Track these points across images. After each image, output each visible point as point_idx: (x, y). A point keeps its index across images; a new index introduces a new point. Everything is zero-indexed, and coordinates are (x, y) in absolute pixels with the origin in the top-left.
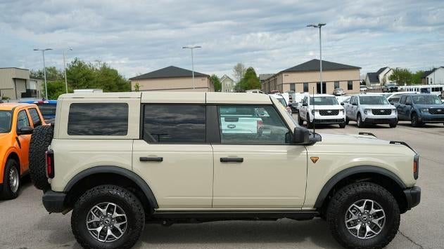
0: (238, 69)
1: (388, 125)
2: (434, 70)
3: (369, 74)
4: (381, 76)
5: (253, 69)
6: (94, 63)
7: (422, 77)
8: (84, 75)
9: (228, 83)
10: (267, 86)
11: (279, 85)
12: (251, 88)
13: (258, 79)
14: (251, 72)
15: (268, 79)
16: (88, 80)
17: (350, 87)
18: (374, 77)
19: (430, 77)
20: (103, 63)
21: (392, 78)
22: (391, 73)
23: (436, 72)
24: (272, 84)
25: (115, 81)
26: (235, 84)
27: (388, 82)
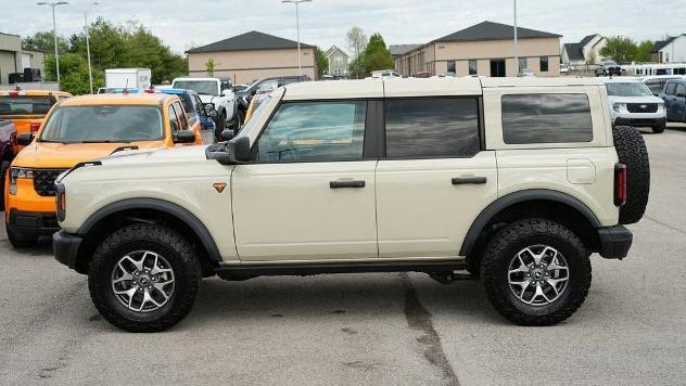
0: (354, 36)
1: (650, 130)
2: (671, 40)
3: (566, 45)
4: (587, 50)
5: (380, 37)
6: (126, 27)
7: (652, 51)
8: (112, 46)
9: (339, 59)
10: (405, 64)
11: (428, 63)
12: (378, 68)
13: (387, 54)
14: (377, 42)
15: (408, 53)
16: (118, 53)
17: (544, 66)
18: (575, 51)
19: (665, 50)
20: (138, 25)
21: (605, 52)
22: (603, 44)
23: (676, 42)
24: (415, 62)
25: (159, 54)
26: (349, 61)
27: (598, 59)
